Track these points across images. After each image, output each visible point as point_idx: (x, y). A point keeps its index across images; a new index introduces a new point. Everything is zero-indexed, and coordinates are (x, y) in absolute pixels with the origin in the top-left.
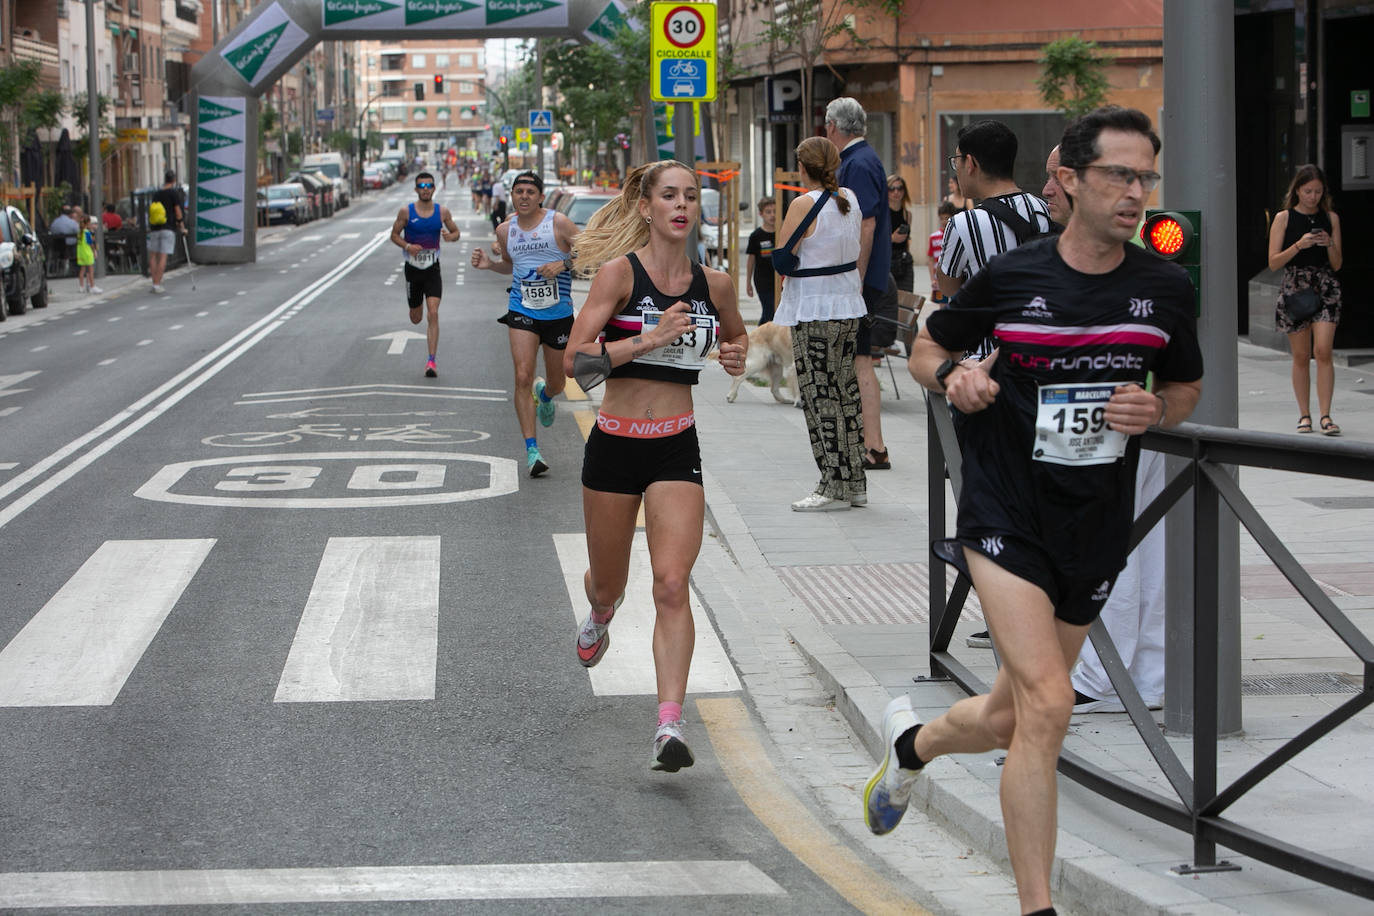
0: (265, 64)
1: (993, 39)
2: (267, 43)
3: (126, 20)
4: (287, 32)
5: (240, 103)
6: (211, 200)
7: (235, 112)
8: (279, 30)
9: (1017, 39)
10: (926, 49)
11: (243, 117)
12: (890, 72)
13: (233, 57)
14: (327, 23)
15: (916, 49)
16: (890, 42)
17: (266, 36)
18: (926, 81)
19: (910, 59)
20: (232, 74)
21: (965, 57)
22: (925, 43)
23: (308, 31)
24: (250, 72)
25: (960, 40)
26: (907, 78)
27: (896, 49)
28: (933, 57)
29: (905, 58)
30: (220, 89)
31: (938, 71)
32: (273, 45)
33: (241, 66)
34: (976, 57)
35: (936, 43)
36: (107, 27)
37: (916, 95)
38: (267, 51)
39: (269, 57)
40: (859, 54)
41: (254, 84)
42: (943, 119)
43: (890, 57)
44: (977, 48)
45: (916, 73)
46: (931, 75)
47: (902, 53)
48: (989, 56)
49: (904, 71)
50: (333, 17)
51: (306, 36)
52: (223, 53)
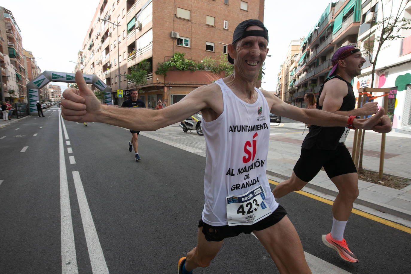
0: (42, 84)
1: (182, 83)
2: (42, 81)
3: (20, 84)
4: (45, 80)
5: (37, 90)
6: (33, 105)
7: (36, 92)
8: (44, 79)
9: (186, 83)
10: (170, 84)
11: (38, 92)
12: (163, 87)
13: (35, 83)
14: (53, 79)
15: (168, 84)
16: (164, 83)
17: (42, 80)
18: (169, 90)
19: (167, 86)
20: (35, 85)
21: (177, 86)
22: (170, 83)
23: (49, 80)
24: (39, 85)
25: (176, 83)
26: (166, 88)
27: (164, 84)
28: (171, 85)
29: (166, 85)
30: (33, 88)
31: (171, 88)
32: (43, 81)
33: (37, 84)
34: (178, 86)
35: (172, 83)
36: (17, 84)
37: (167, 91)
38: (42, 82)
39: (42, 83)
40: (159, 84)
41: (39, 87)
42: (172, 95)
43: (163, 85)
44: (179, 84)
45: (167, 88)
46: (170, 88)
47: (165, 85)
48: (181, 86)
49: (165, 87)
50: (53, 78)
51: (49, 81)
52: (33, 82)
